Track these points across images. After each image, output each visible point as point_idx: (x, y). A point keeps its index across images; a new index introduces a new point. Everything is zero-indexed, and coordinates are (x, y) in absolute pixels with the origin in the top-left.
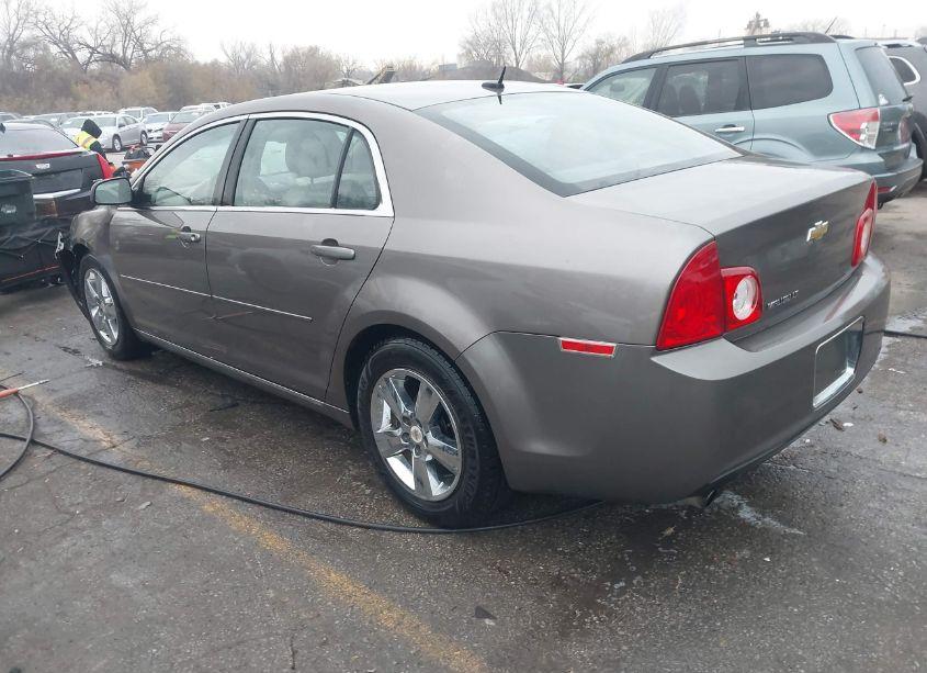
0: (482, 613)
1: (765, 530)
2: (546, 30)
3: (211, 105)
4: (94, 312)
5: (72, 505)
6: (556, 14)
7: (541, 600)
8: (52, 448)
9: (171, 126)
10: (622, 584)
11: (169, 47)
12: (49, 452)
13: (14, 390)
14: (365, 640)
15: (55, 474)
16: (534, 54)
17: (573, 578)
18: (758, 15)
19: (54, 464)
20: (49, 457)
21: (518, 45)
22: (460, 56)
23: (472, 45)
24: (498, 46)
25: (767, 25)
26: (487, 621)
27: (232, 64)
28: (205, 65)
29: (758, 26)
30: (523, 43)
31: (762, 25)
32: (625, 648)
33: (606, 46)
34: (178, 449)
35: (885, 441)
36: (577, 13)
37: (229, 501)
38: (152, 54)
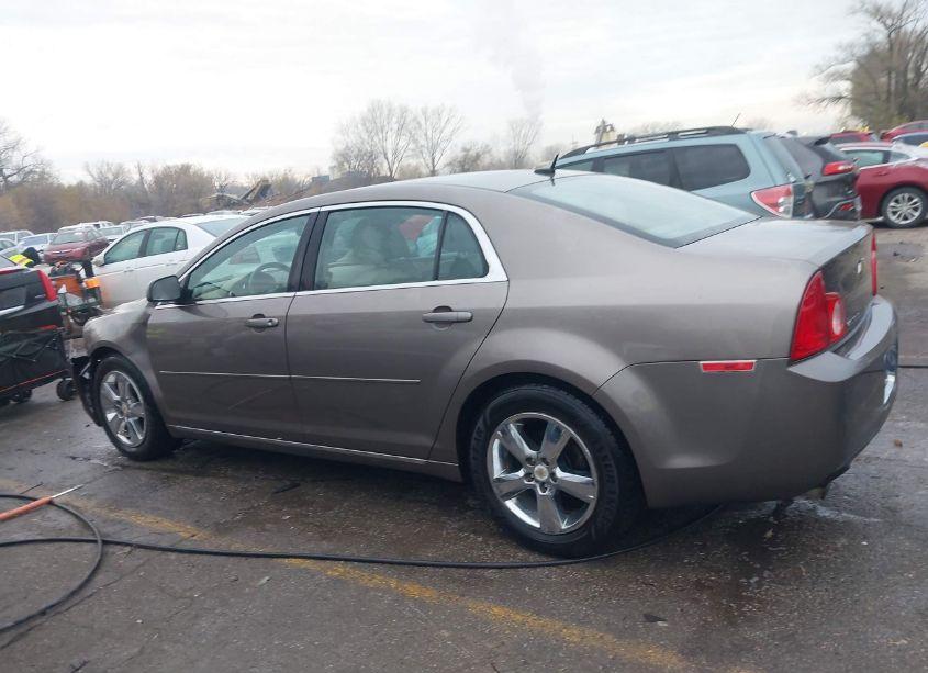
0: (651, 619)
1: (847, 523)
2: (415, 141)
3: (91, 225)
4: (110, 416)
5: (185, 590)
6: (424, 126)
7: (696, 601)
8: (127, 545)
9: (52, 247)
10: (756, 579)
11: (31, 172)
12: (128, 549)
13: (48, 499)
14: (561, 655)
15: (146, 567)
16: (405, 162)
17: (712, 581)
18: (604, 122)
19: (139, 559)
20: (130, 553)
21: (390, 156)
22: (332, 168)
23: (343, 157)
24: (371, 156)
25: (612, 129)
26: (660, 623)
27: (98, 184)
28: (70, 187)
29: (605, 130)
30: (395, 153)
31: (608, 129)
32: (791, 625)
33: (473, 153)
34: (264, 530)
35: (900, 445)
36: (443, 124)
37: (350, 565)
38: (14, 179)
